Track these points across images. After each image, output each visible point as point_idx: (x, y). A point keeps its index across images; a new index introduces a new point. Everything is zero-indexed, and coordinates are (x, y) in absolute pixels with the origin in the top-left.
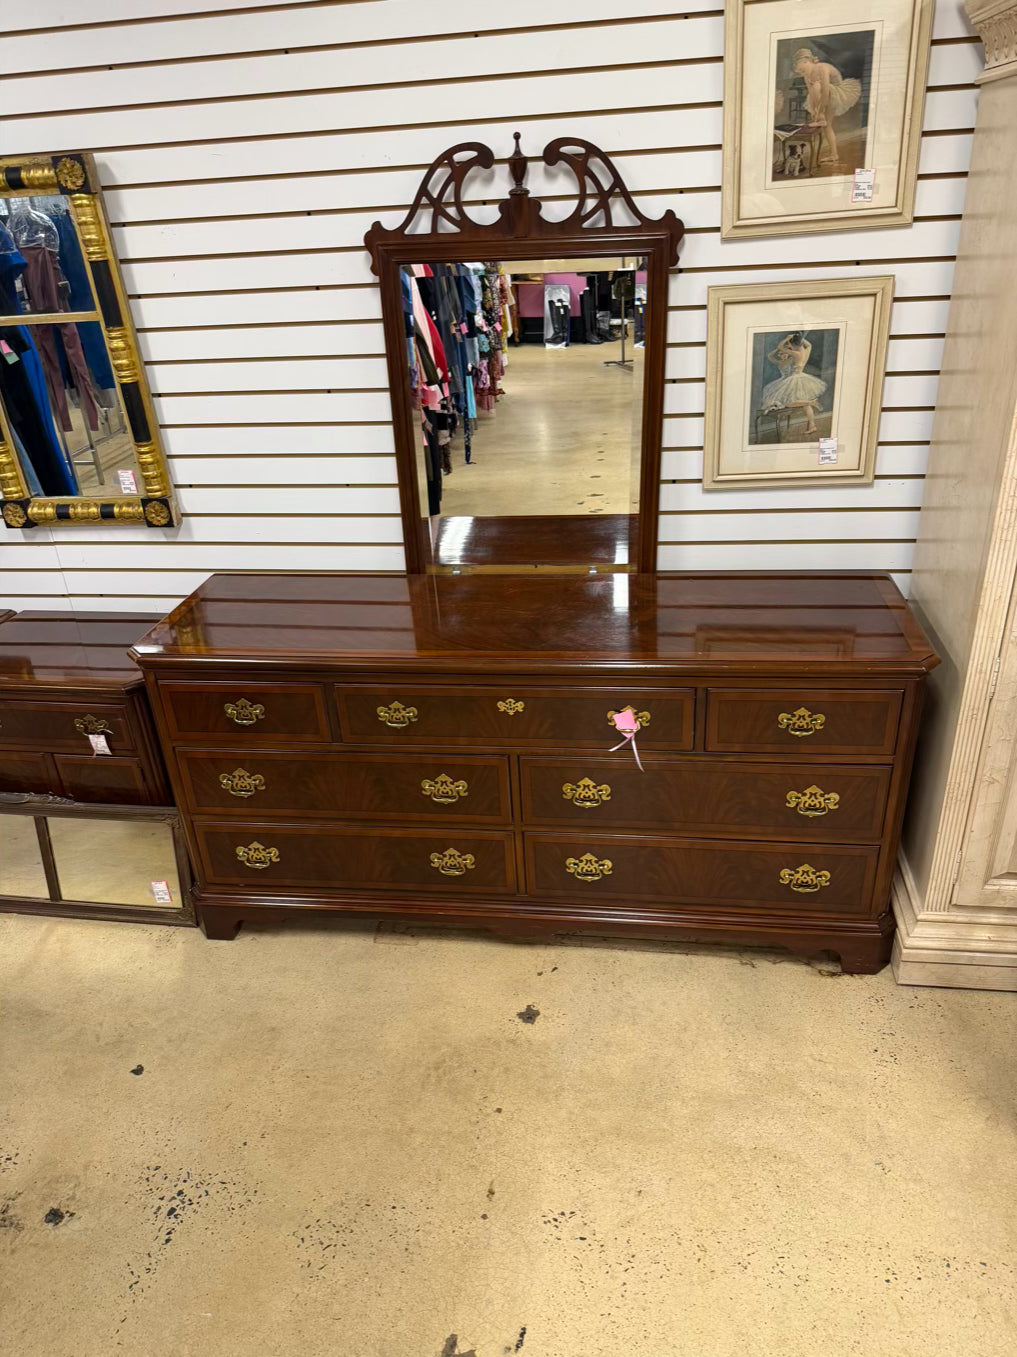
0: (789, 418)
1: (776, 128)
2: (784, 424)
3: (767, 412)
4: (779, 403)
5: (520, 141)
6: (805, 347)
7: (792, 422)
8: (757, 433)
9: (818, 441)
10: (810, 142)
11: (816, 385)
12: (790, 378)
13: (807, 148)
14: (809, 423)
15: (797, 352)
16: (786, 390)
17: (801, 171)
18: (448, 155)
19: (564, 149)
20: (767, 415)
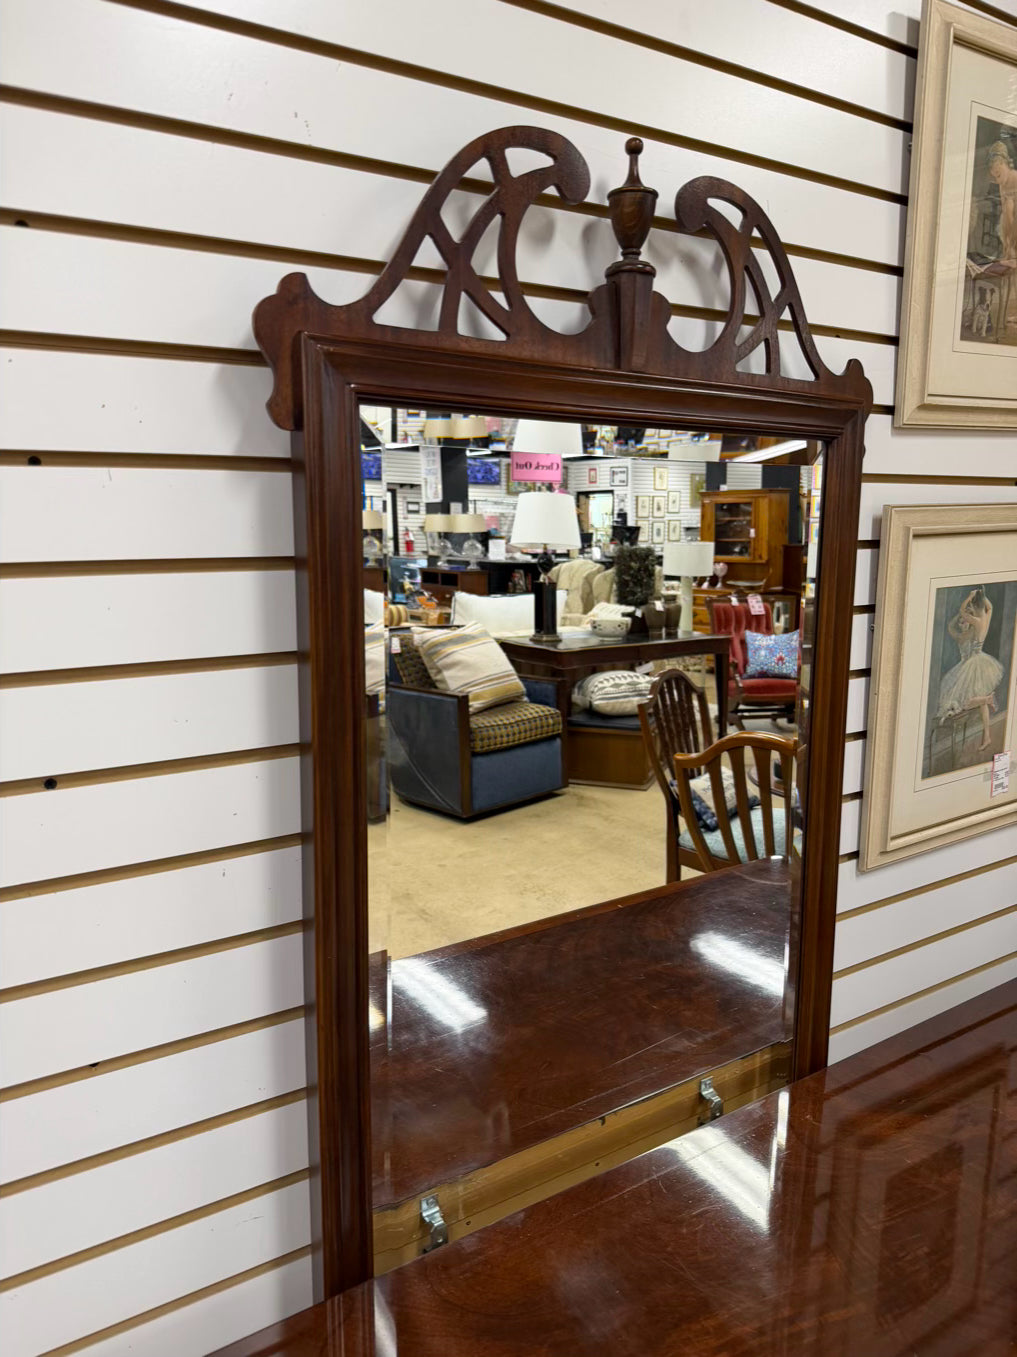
0: (965, 727)
1: (970, 255)
2: (959, 738)
3: (943, 719)
4: (956, 705)
5: (641, 157)
6: (986, 611)
7: (968, 733)
8: (930, 758)
9: (993, 759)
10: (1000, 288)
11: (992, 669)
12: (969, 662)
13: (996, 295)
14: (984, 731)
15: (978, 619)
16: (965, 679)
17: (989, 330)
18: (492, 146)
19: (716, 204)
20: (944, 726)
